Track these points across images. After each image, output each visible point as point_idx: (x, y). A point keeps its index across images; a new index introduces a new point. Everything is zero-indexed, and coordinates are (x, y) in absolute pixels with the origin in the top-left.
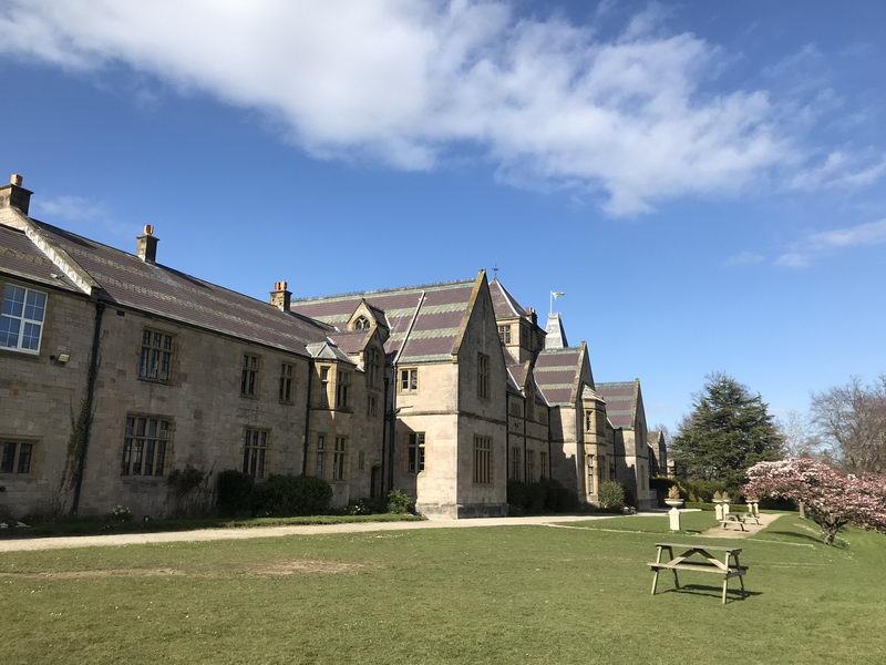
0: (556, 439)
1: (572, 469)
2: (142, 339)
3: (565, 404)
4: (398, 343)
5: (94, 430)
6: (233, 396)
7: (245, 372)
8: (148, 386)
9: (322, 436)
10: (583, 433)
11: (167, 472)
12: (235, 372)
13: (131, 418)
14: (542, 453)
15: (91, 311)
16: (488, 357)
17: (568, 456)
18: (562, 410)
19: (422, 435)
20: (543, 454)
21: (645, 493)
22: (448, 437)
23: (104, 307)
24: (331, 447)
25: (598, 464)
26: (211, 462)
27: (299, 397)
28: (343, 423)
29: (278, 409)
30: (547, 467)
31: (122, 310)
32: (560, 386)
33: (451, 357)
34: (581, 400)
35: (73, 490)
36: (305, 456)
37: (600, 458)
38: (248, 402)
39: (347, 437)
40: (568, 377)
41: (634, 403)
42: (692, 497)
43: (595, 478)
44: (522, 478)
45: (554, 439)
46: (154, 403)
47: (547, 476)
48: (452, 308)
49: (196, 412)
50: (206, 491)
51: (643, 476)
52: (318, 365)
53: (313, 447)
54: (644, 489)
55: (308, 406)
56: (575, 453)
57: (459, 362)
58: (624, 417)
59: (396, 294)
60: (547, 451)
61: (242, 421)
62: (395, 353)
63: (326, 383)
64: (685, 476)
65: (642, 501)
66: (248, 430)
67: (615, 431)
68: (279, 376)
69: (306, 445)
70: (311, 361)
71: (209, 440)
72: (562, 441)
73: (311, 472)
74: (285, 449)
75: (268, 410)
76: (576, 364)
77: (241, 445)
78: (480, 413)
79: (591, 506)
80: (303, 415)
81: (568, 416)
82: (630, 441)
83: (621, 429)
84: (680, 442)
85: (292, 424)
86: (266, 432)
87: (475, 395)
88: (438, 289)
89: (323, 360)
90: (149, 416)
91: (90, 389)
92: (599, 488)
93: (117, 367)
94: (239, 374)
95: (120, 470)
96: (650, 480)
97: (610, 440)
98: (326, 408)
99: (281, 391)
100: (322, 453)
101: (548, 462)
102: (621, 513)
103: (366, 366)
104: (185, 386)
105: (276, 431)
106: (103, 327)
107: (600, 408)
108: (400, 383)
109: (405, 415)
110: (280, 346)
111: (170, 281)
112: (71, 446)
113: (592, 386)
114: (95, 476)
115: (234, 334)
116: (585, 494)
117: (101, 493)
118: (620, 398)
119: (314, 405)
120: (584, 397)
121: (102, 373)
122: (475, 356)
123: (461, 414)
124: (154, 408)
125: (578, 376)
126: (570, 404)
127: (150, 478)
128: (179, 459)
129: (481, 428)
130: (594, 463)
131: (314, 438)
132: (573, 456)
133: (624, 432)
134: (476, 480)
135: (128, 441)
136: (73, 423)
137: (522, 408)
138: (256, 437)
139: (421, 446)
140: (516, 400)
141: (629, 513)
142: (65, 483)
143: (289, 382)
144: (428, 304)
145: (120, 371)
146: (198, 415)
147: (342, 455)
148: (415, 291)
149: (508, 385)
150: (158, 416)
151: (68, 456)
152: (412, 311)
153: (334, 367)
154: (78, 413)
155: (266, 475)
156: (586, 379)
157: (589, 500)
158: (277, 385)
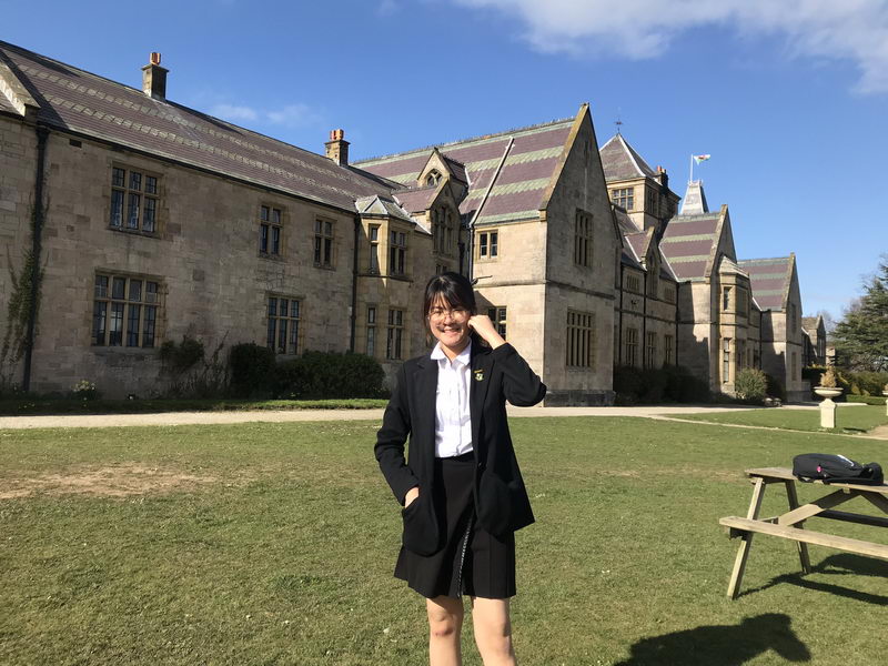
0: (685, 319)
1: (705, 354)
2: (111, 179)
3: (698, 279)
4: (477, 201)
5: (46, 288)
6: (250, 256)
7: (265, 227)
8: (123, 238)
9: (372, 308)
10: (718, 312)
11: (158, 343)
12: (252, 225)
13: (101, 277)
14: (666, 336)
15: (29, 138)
16: (592, 216)
17: (699, 339)
18: (693, 286)
19: (503, 310)
20: (668, 337)
21: (794, 384)
22: (532, 312)
23: (48, 133)
24: (383, 320)
25: (736, 349)
26: (221, 333)
27: (343, 260)
28: (399, 292)
29: (314, 274)
30: (673, 353)
31: (77, 140)
32: (692, 259)
33: (538, 214)
34: (718, 274)
35: (21, 362)
36: (353, 331)
37: (739, 342)
38: (269, 263)
39: (405, 310)
40: (703, 247)
41: (787, 282)
42: (855, 389)
43: (732, 365)
44: (640, 363)
45: (683, 319)
46: (133, 259)
47: (673, 362)
48: (545, 154)
49: (195, 272)
50: (215, 368)
51: (794, 365)
52: (365, 223)
53: (362, 320)
54: (794, 379)
55: (355, 272)
56: (708, 335)
57: (548, 219)
58: (774, 297)
59: (480, 143)
60: (673, 333)
61: (263, 286)
62: (473, 212)
63: (376, 245)
64: (848, 367)
65: (791, 392)
66: (272, 298)
67: (761, 313)
68: (313, 234)
69: (354, 317)
70: (357, 218)
71: (216, 307)
72: (692, 323)
73: (360, 350)
74: (326, 321)
75: (297, 275)
76: (713, 231)
77: (262, 314)
78: (578, 284)
79: (726, 396)
80: (348, 283)
81: (700, 293)
82: (780, 325)
83: (769, 312)
84: (844, 329)
85: (334, 292)
86: (298, 301)
87: (571, 261)
88: (530, 133)
89: (371, 216)
90: (128, 275)
91: (36, 238)
92: (736, 376)
93: (76, 212)
94: (256, 228)
95: (90, 340)
96: (803, 370)
97: (754, 322)
98: (377, 274)
99: (318, 253)
100: (373, 327)
101: (674, 346)
102: (763, 405)
103: (435, 227)
104: (179, 240)
105: (310, 300)
106: (49, 160)
107: (743, 284)
108: (477, 249)
109: (483, 286)
110: (314, 198)
111: (178, 119)
112: (13, 308)
113: (733, 258)
114: (53, 346)
115: (248, 179)
116: (718, 383)
117: (63, 366)
118: (768, 276)
119: (362, 272)
120: (721, 270)
121: (52, 218)
122: (572, 213)
123: (550, 283)
124: (134, 265)
125: (715, 246)
126: (704, 279)
127: (134, 350)
128: (174, 327)
129: (578, 302)
130: (731, 348)
131: (362, 309)
132: (705, 339)
133: (773, 315)
134: (570, 363)
135: (100, 306)
136: (14, 279)
137: (642, 283)
138: (284, 307)
139: (502, 322)
140: (635, 274)
141: (772, 405)
142: (10, 351)
143: (328, 242)
144: (517, 151)
145: (79, 217)
146: (199, 276)
147: (399, 331)
148: (502, 138)
149: (624, 256)
150: (141, 275)
151: (10, 319)
152: (496, 162)
153: (384, 225)
154: (20, 267)
155: (300, 351)
156: (726, 249)
157: (724, 389)
158: (311, 245)
